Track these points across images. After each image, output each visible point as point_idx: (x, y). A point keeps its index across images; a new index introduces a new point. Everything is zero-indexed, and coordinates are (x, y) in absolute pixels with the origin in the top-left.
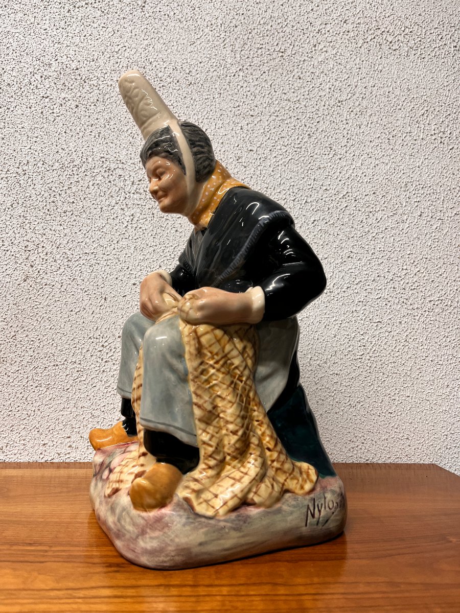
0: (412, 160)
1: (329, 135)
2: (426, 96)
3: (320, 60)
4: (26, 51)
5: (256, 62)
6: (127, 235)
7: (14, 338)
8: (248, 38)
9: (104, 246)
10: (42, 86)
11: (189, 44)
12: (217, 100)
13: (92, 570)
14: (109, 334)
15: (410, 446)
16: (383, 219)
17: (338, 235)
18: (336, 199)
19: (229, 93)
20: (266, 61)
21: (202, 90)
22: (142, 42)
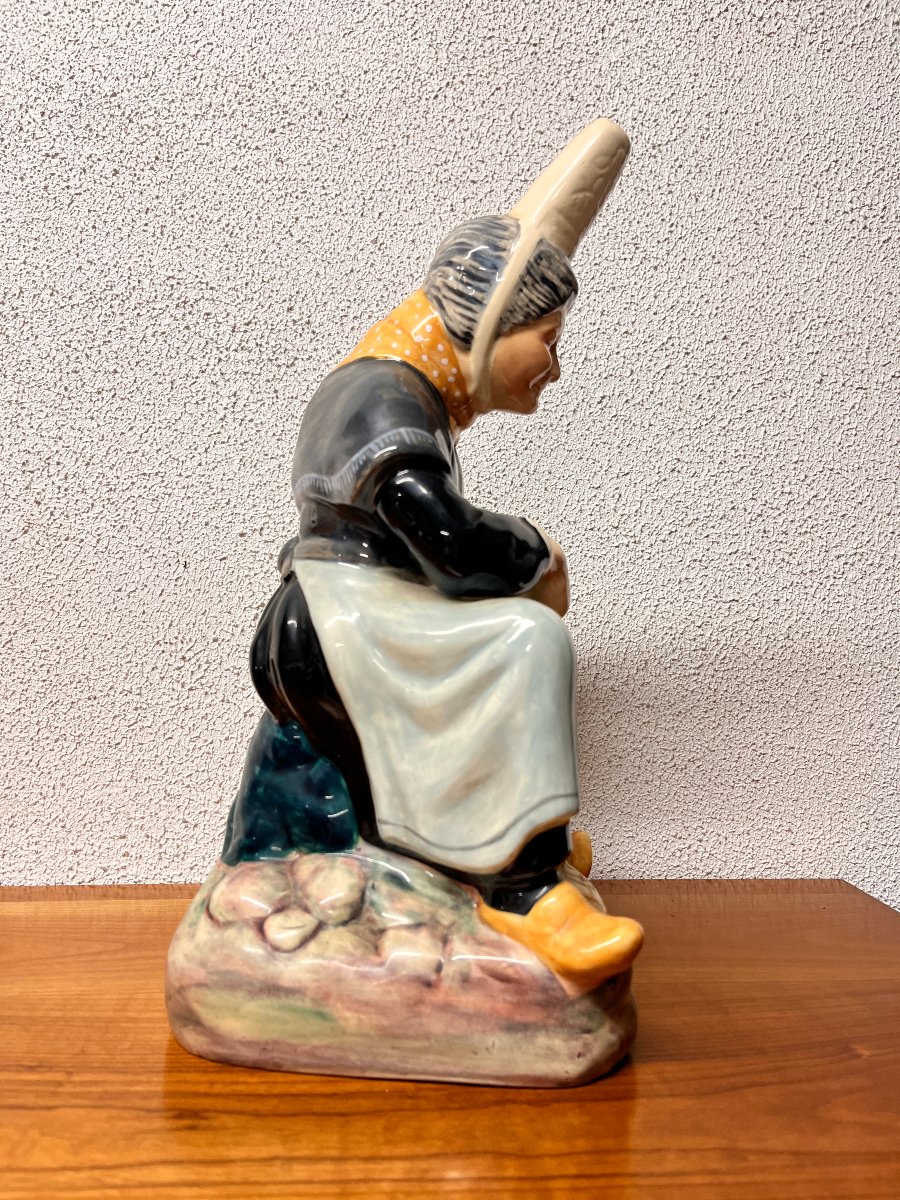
0: (805, 266)
2: (834, 131)
3: (614, 59)
5: (480, 67)
6: (224, 437)
7: (8, 645)
8: (464, 18)
9: (180, 459)
10: (45, 132)
11: (342, 34)
12: (401, 149)
13: (144, 1125)
14: (194, 635)
15: (793, 845)
16: (743, 390)
17: (650, 425)
18: (646, 352)
19: (425, 134)
20: (501, 65)
21: (371, 129)
22: (244, 34)
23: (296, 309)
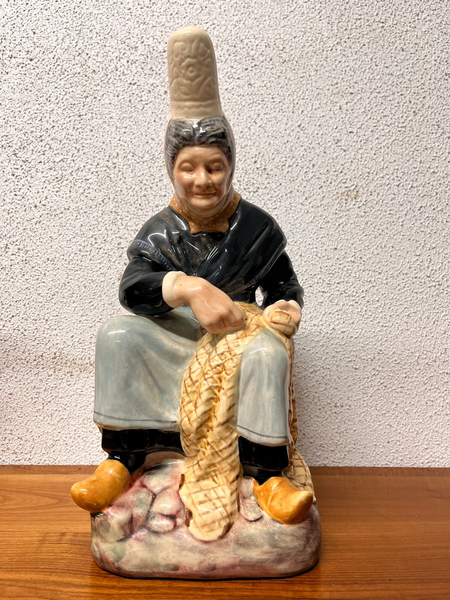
1: (436, 111)
3: (424, 30)
4: (110, 34)
5: (354, 34)
8: (345, 9)
10: (129, 71)
11: (282, 18)
12: (313, 77)
17: (447, 222)
19: (326, 69)
20: (365, 33)
21: (297, 67)
22: (231, 19)
23: (259, 162)
